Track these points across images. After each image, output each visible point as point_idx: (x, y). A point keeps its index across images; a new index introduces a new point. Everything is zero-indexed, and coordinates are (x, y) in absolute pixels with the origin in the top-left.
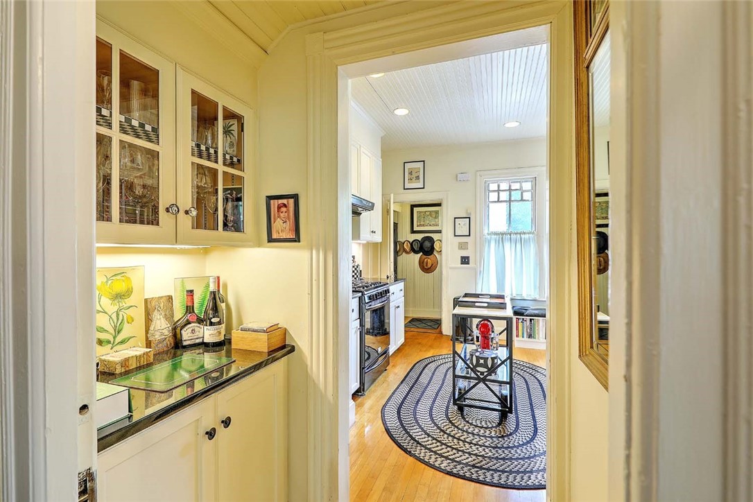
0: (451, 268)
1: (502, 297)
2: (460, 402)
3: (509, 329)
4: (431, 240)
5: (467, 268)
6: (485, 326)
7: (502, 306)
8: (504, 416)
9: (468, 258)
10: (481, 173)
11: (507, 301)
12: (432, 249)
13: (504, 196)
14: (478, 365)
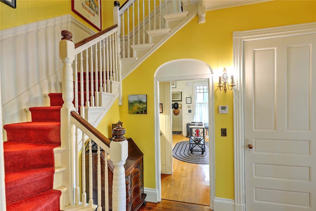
0: (186, 114)
1: (202, 123)
2: (191, 150)
3: (204, 132)
4: (177, 104)
5: (190, 114)
6: (197, 131)
7: (202, 125)
8: (203, 153)
9: (191, 110)
10: (194, 83)
11: (203, 124)
12: (178, 107)
13: (202, 91)
14: (196, 140)
